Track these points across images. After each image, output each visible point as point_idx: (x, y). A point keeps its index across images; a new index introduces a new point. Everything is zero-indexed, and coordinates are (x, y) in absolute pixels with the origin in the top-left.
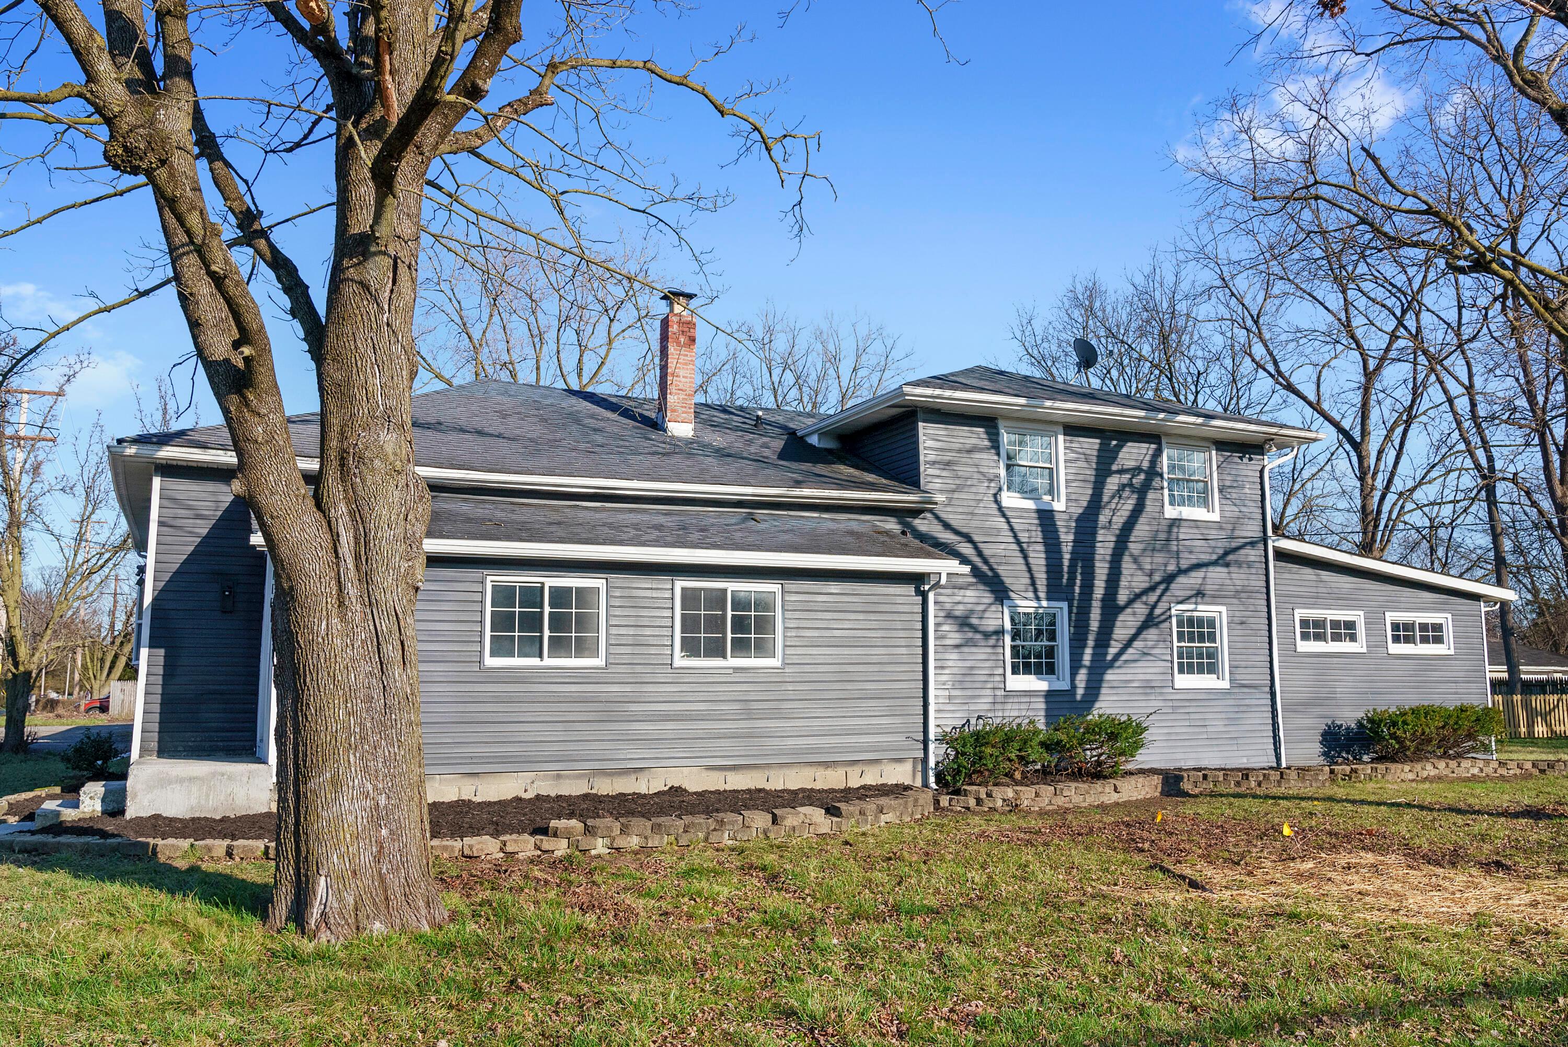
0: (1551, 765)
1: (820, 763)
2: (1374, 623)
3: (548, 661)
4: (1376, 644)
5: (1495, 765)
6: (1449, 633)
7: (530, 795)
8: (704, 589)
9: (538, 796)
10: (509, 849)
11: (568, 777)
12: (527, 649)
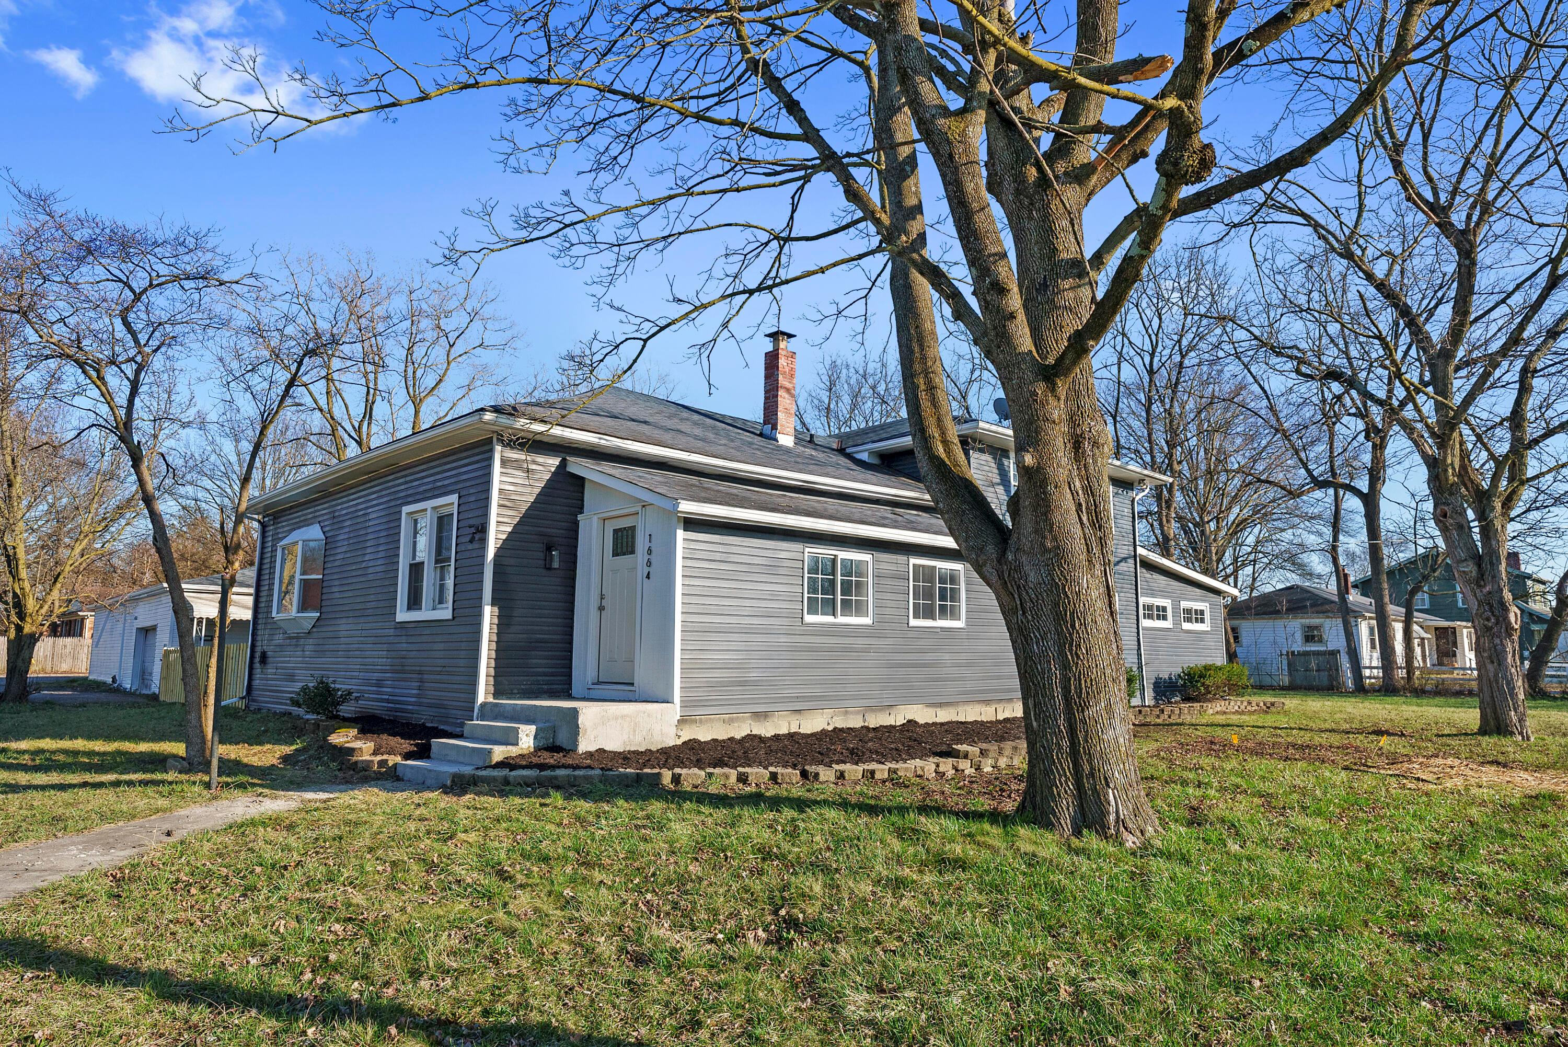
0: (1273, 704)
1: (979, 702)
2: (1176, 608)
3: (841, 620)
4: (1177, 623)
5: (1245, 704)
6: (1207, 616)
7: (830, 728)
8: (923, 566)
9: (835, 728)
10: (941, 769)
11: (852, 713)
12: (826, 609)
